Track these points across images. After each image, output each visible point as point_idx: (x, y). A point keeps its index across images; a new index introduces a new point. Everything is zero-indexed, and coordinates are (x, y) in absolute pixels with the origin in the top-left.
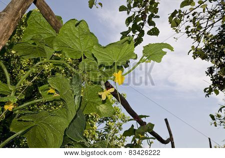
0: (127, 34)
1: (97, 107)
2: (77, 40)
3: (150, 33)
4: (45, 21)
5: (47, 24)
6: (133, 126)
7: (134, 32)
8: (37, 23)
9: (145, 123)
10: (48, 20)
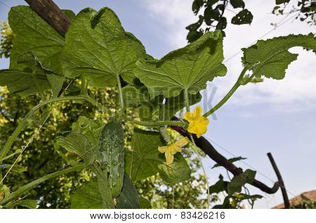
0: (198, 28)
1: (160, 166)
2: (104, 54)
3: (236, 21)
4: (45, 23)
5: (49, 28)
6: (221, 177)
7: (209, 23)
8: (30, 28)
9: (241, 169)
10: (50, 22)
